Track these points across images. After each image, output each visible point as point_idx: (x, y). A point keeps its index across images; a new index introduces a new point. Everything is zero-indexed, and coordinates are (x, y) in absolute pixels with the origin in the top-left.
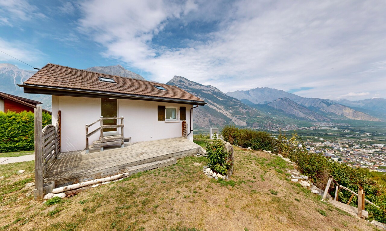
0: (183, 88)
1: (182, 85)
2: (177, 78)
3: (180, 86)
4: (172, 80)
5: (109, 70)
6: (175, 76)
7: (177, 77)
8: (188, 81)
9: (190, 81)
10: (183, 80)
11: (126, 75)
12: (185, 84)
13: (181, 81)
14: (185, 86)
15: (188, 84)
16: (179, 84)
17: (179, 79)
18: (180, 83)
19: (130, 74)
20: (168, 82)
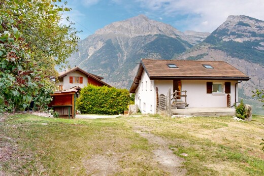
0: (246, 36)
1: (243, 32)
2: (234, 19)
3: (240, 33)
4: (224, 25)
5: (128, 25)
6: (229, 17)
7: (234, 17)
8: (257, 21)
9: (261, 21)
10: (246, 21)
11: (150, 27)
12: (249, 29)
13: (241, 24)
14: (249, 32)
15: (257, 27)
16: (238, 31)
17: (237, 20)
18: (239, 28)
19: (155, 25)
20: (217, 30)
